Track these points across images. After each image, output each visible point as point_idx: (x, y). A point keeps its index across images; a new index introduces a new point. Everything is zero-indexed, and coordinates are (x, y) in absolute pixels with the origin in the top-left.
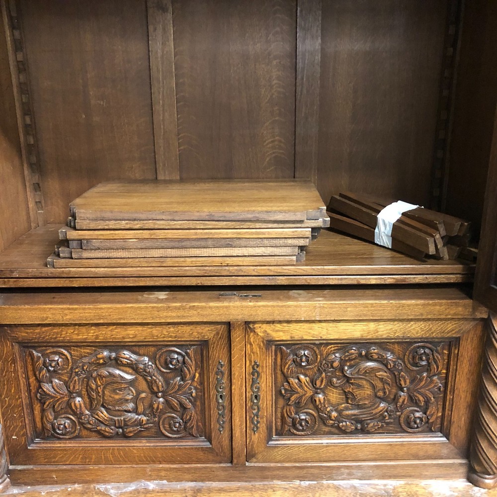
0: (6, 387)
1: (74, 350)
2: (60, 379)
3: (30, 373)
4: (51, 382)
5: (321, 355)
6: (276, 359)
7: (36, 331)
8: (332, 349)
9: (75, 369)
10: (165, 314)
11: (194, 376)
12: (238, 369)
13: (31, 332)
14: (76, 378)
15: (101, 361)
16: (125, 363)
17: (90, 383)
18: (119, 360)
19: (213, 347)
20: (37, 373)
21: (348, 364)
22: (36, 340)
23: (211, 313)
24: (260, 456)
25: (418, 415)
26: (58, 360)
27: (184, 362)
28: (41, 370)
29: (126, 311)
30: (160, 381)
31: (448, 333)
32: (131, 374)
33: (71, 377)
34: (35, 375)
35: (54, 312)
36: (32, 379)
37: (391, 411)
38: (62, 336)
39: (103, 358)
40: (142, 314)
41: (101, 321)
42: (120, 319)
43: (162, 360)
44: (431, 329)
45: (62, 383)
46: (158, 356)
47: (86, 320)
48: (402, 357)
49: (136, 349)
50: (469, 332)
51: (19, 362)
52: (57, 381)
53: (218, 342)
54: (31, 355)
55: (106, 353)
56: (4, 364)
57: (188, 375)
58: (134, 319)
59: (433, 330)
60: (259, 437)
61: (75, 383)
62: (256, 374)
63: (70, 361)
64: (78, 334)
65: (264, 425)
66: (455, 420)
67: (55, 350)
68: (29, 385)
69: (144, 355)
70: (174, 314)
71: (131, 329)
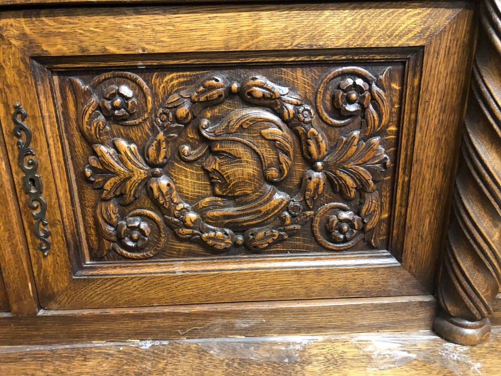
5: (155, 95)
6: (65, 106)
8: (175, 82)
21: (209, 115)
24: (63, 299)
25: (344, 215)
31: (400, 37)
37: (296, 208)
44: (365, 29)
48: (312, 99)
59: (370, 29)
60: (55, 261)
62: (23, 134)
65: (59, 238)
66: (413, 223)
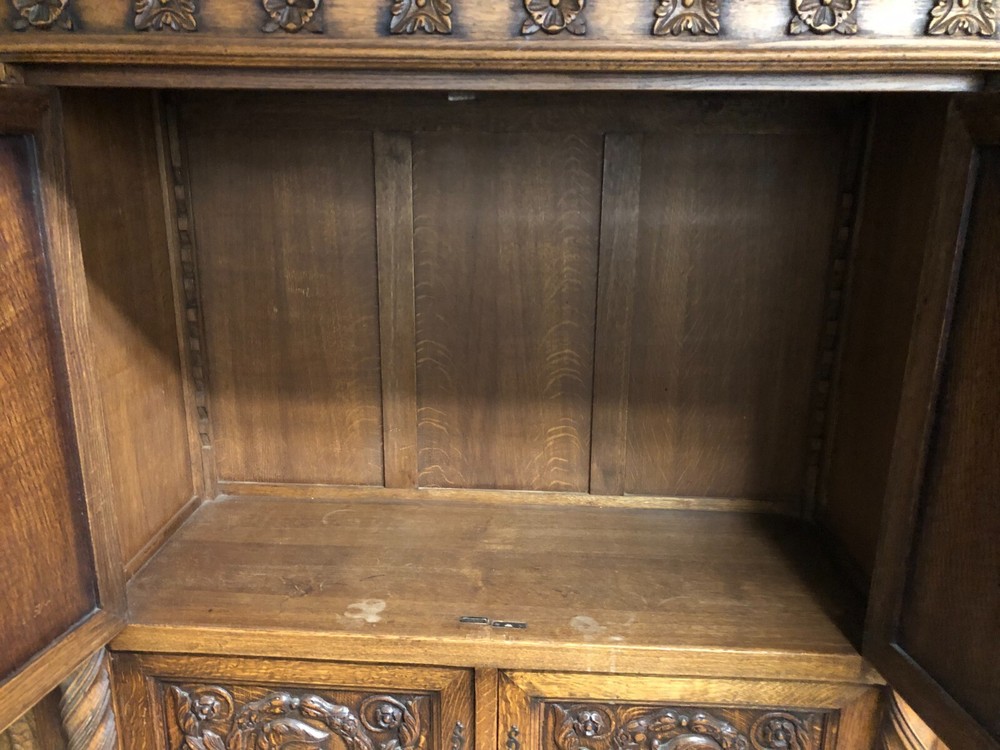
0: (134, 740)
1: (238, 691)
2: (215, 731)
3: (171, 720)
4: (202, 735)
5: (618, 721)
6: (546, 723)
7: (182, 662)
8: (636, 712)
9: (238, 719)
10: (374, 650)
11: (419, 740)
12: (486, 736)
13: (174, 663)
14: (240, 732)
15: (278, 710)
16: (312, 715)
17: (260, 740)
18: (303, 709)
19: (448, 702)
20: (181, 721)
21: (660, 737)
22: (181, 675)
23: (445, 653)
26: (213, 704)
27: (403, 719)
28: (187, 717)
29: (316, 643)
30: (366, 744)
31: (821, 701)
32: (322, 730)
33: (232, 728)
34: (178, 723)
35: (208, 637)
36: (174, 730)
38: (221, 671)
39: (280, 706)
40: (339, 648)
41: (278, 655)
42: (308, 653)
43: (370, 714)
44: (792, 694)
45: (217, 737)
46: (363, 708)
47: (256, 652)
48: (746, 732)
49: (332, 695)
50: (854, 703)
51: (154, 705)
52: (210, 733)
53: (456, 695)
54: (174, 694)
55: (285, 698)
56: (132, 707)
57: (409, 739)
58: (327, 654)
59: (797, 695)
61: (237, 739)
62: (514, 745)
63: (231, 705)
64: (243, 670)
67: (209, 688)
68: (169, 738)
69: (342, 704)
70: (388, 652)
71: (323, 667)
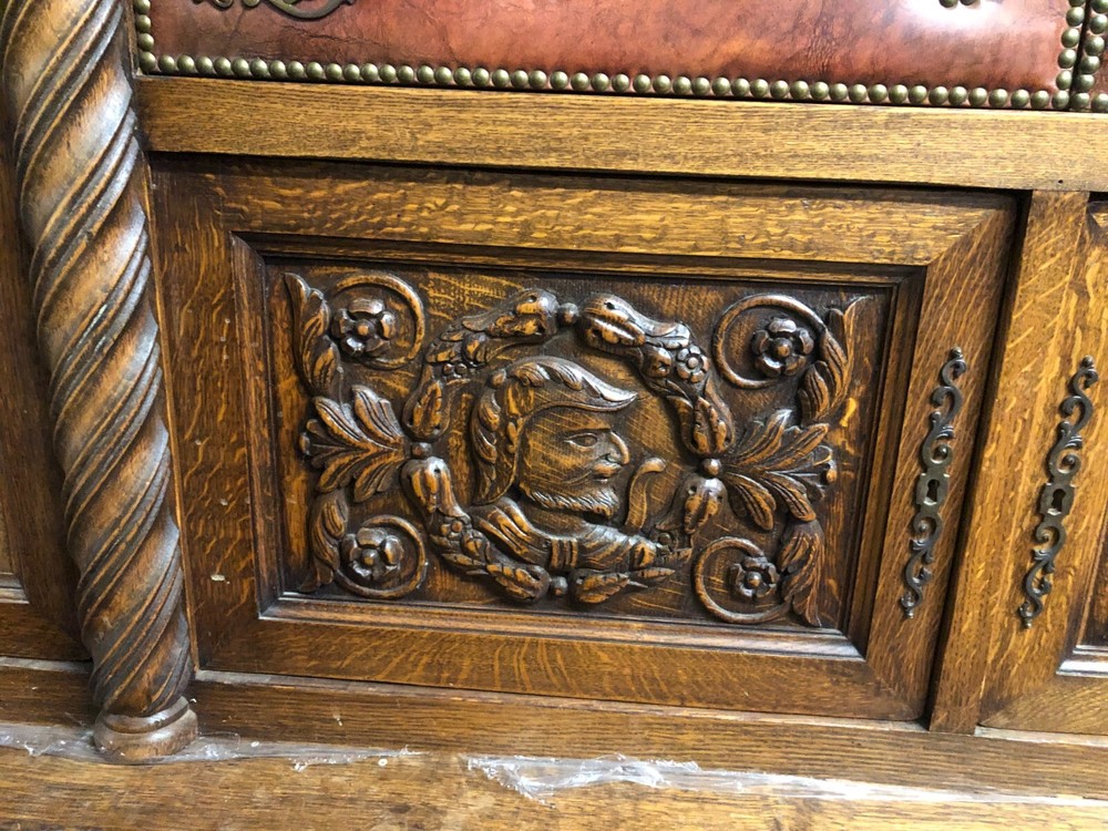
0: (199, 398)
1: (438, 285)
2: (381, 390)
3: (282, 361)
4: (350, 397)
7: (316, 194)
9: (436, 353)
10: (790, 144)
11: (843, 408)
12: (1022, 382)
13: (297, 198)
14: (438, 385)
15: (530, 327)
16: (609, 338)
17: (483, 404)
18: (590, 324)
19: (940, 298)
20: (306, 358)
22: (312, 231)
23: (965, 148)
24: (1021, 707)
26: (380, 315)
27: (818, 353)
28: (319, 348)
29: (648, 124)
30: (722, 417)
32: (623, 386)
33: (419, 380)
34: (297, 367)
35: (385, 111)
36: (287, 383)
38: (406, 219)
39: (537, 315)
40: (710, 141)
41: (552, 162)
42: (622, 154)
43: (738, 342)
45: (384, 401)
46: (725, 324)
47: (498, 152)
51: (246, 313)
52: (370, 393)
53: (960, 278)
54: (291, 292)
55: (546, 302)
56: (197, 316)
57: (826, 400)
58: (671, 157)
60: (1038, 638)
61: (431, 403)
62: (1076, 411)
63: (422, 322)
64: (460, 216)
65: (1063, 599)
67: (373, 276)
68: (275, 403)
69: (676, 319)
70: (822, 148)
71: (649, 206)
